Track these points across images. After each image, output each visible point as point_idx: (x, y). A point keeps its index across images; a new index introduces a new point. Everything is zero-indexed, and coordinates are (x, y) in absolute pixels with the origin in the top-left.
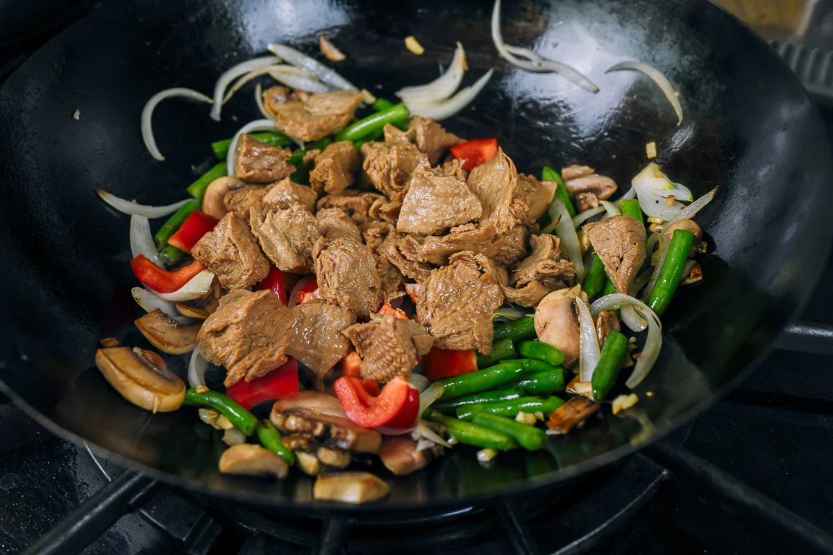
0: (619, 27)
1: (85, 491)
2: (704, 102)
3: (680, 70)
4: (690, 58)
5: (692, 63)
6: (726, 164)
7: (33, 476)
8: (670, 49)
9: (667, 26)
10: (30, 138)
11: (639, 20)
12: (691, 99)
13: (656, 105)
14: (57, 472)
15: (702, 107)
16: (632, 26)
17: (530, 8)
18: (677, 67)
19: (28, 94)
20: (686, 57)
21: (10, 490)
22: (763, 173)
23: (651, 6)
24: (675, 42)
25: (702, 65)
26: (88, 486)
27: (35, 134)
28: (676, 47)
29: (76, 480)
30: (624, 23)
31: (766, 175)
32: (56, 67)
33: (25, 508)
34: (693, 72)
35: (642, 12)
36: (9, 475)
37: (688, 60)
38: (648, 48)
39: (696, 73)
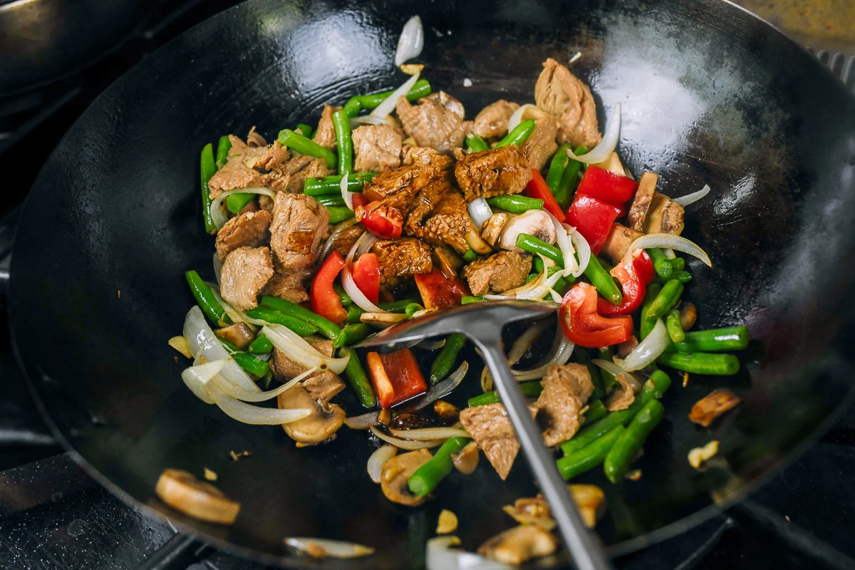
0: (677, 51)
1: (151, 538)
2: (767, 130)
3: (742, 96)
4: (752, 84)
5: (754, 90)
6: (791, 196)
7: (100, 522)
8: (731, 75)
9: (728, 51)
10: (90, 191)
11: (698, 44)
12: (753, 126)
13: (717, 132)
14: (123, 518)
15: (765, 135)
16: (690, 50)
17: (584, 32)
18: (739, 94)
19: (85, 146)
20: (748, 83)
21: (78, 537)
22: (830, 208)
23: (710, 30)
24: (736, 68)
25: (765, 92)
26: (153, 532)
27: (94, 185)
28: (737, 73)
29: (142, 526)
30: (682, 47)
31: (834, 211)
32: (111, 116)
33: (94, 554)
34: (755, 99)
35: (700, 36)
36: (77, 522)
37: (749, 86)
38: (707, 74)
39: (759, 99)
